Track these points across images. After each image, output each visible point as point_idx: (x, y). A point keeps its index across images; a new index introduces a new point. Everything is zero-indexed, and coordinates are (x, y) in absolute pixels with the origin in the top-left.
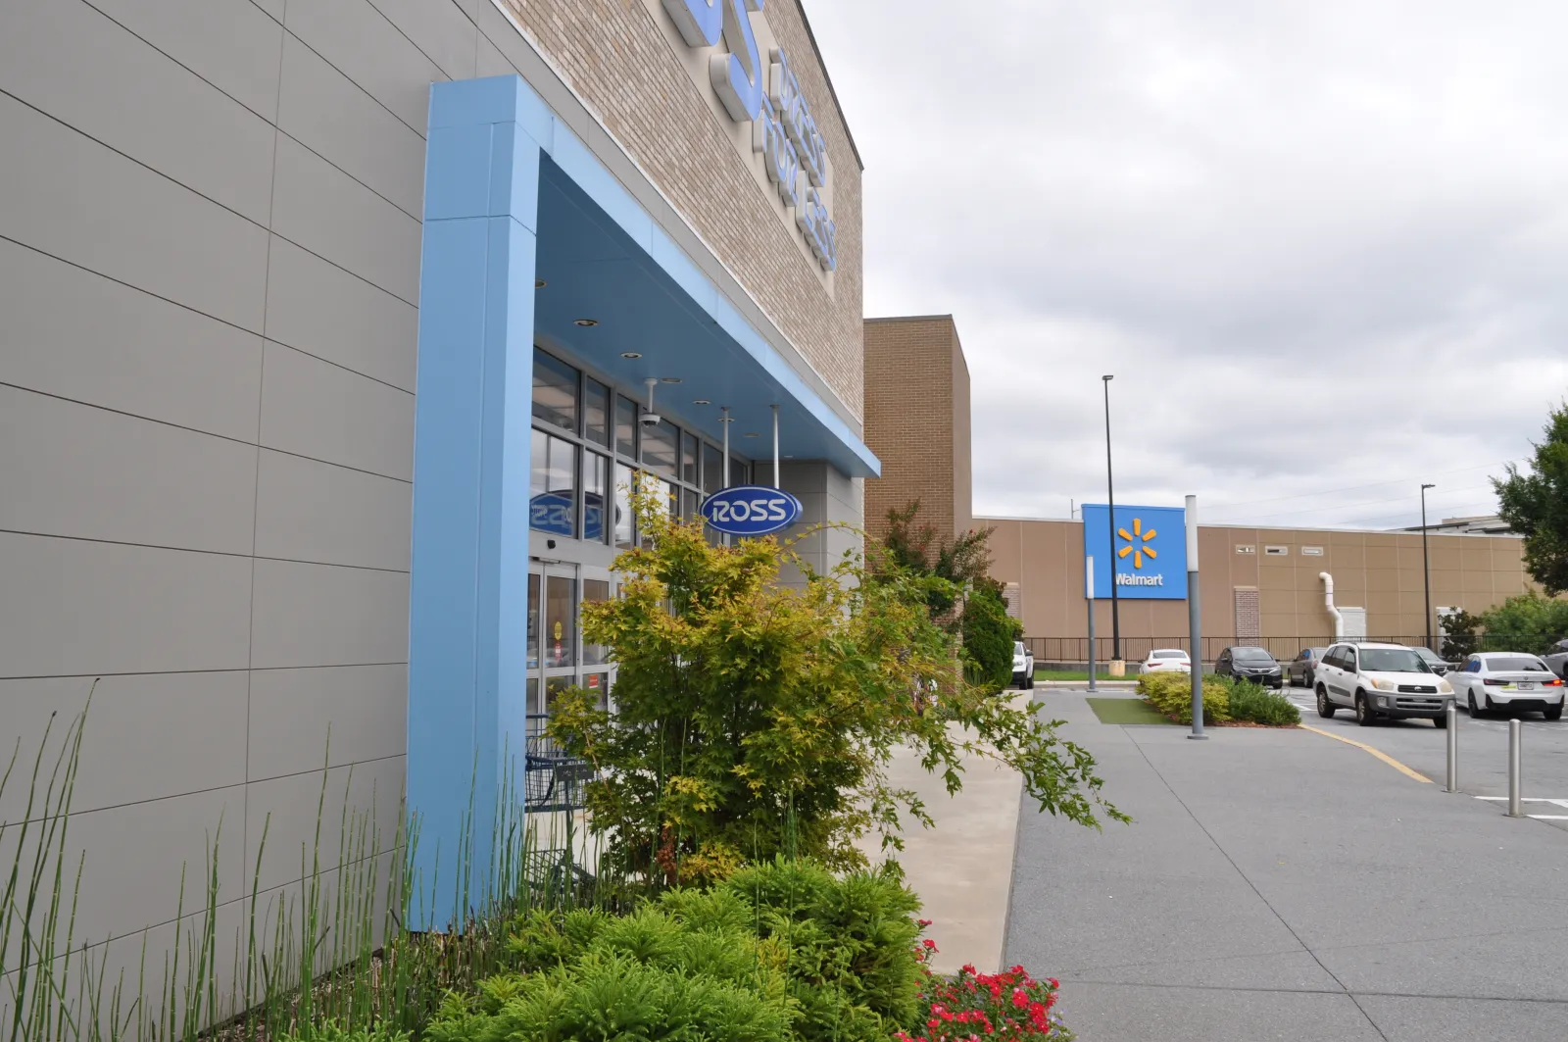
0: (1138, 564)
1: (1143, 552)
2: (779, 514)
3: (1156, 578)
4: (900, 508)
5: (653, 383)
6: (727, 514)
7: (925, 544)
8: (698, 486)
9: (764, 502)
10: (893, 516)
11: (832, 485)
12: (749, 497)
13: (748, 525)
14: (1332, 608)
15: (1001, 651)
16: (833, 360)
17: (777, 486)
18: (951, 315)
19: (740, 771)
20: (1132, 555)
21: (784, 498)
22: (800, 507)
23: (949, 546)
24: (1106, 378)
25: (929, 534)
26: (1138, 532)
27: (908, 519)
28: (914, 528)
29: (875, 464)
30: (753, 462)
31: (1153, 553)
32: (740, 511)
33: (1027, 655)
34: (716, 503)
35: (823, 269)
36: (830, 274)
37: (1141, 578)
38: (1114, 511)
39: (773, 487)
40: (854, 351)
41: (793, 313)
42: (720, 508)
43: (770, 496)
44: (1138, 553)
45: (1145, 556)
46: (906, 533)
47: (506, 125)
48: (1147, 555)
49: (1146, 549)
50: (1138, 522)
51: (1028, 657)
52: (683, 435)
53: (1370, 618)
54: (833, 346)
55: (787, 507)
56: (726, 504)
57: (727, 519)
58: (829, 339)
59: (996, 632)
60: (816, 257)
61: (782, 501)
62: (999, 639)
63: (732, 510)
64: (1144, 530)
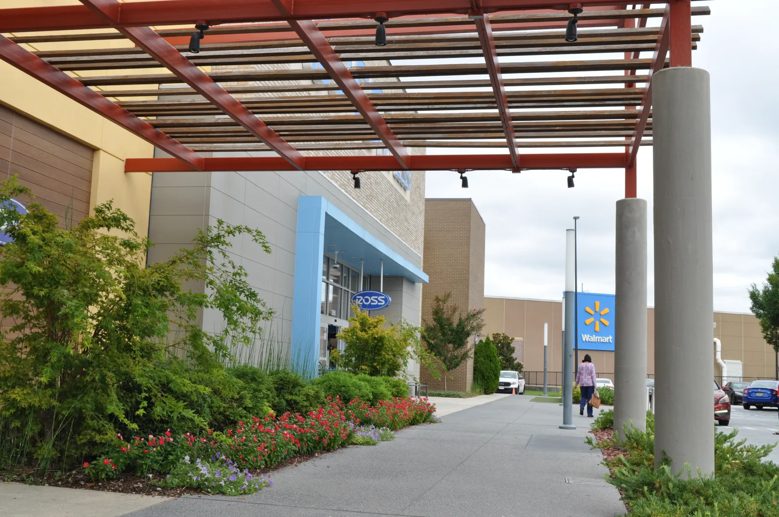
0: (597, 329)
1: (601, 322)
2: (382, 302)
3: (608, 338)
4: (441, 296)
5: (337, 252)
6: (362, 301)
7: (452, 315)
8: (348, 288)
9: (377, 297)
10: (437, 299)
11: (405, 287)
12: (371, 295)
13: (370, 306)
14: (720, 361)
15: (493, 371)
16: (408, 229)
17: (382, 291)
18: (470, 199)
19: (375, 364)
20: (594, 323)
21: (383, 296)
22: (390, 299)
23: (464, 316)
24: (576, 218)
25: (455, 310)
26: (597, 310)
27: (444, 301)
28: (447, 307)
29: (426, 278)
30: (371, 276)
31: (607, 323)
32: (367, 300)
33: (519, 379)
34: (357, 297)
35: (405, 190)
36: (408, 192)
37: (599, 338)
38: (578, 296)
39: (380, 291)
40: (419, 222)
41: (390, 215)
42: (359, 299)
43: (379, 295)
44: (597, 323)
45: (602, 325)
46: (443, 309)
47: (319, 209)
48: (603, 324)
49: (602, 320)
50: (598, 303)
51: (520, 380)
52: (344, 267)
53: (745, 368)
54: (408, 223)
55: (386, 300)
56: (361, 297)
57: (362, 303)
58: (406, 220)
59: (490, 361)
60: (401, 186)
61: (384, 297)
62: (492, 364)
63: (364, 300)
64: (601, 308)
